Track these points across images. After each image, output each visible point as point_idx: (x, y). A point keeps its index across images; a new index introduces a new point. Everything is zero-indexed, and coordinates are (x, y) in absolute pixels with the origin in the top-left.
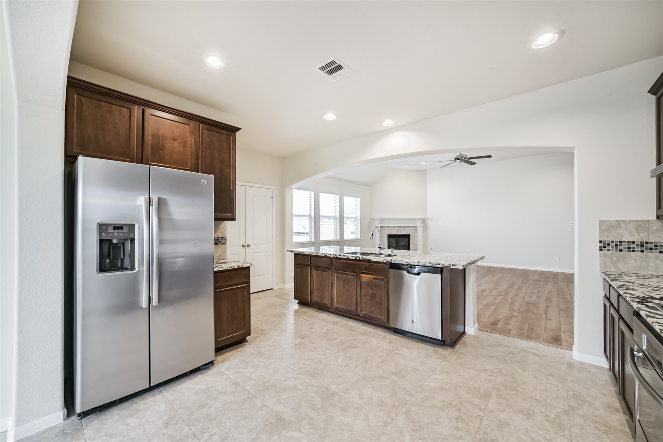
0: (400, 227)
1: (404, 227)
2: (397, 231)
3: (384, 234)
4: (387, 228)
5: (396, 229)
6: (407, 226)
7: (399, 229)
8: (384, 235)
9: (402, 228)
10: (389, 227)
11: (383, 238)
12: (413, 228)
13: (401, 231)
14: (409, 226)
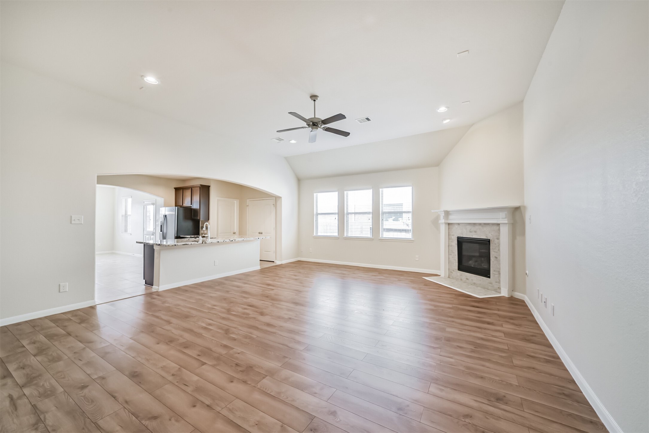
0: (474, 224)
1: (480, 224)
2: (471, 232)
3: (453, 235)
4: (456, 226)
5: (469, 227)
6: (485, 224)
7: (473, 228)
8: (453, 237)
9: (477, 227)
10: (459, 224)
11: (451, 242)
12: (496, 228)
13: (475, 232)
14: (488, 224)
